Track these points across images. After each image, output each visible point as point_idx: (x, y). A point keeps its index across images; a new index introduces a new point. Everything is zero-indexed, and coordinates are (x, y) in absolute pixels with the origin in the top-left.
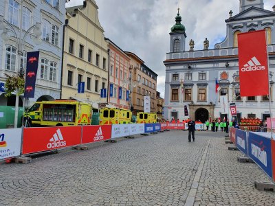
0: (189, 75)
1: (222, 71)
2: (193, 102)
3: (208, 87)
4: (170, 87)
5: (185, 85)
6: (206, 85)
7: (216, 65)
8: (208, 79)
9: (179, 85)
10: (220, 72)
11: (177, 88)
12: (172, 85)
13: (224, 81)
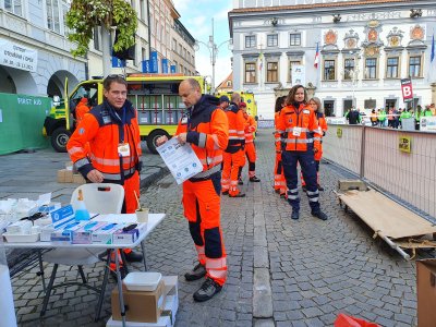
0: (273, 37)
1: (328, 30)
2: (281, 85)
3: (304, 57)
4: (242, 59)
5: (267, 55)
6: (301, 54)
7: (317, 20)
8: (304, 44)
9: (257, 56)
10: (324, 31)
11: (254, 60)
12: (245, 56)
13: (331, 48)
